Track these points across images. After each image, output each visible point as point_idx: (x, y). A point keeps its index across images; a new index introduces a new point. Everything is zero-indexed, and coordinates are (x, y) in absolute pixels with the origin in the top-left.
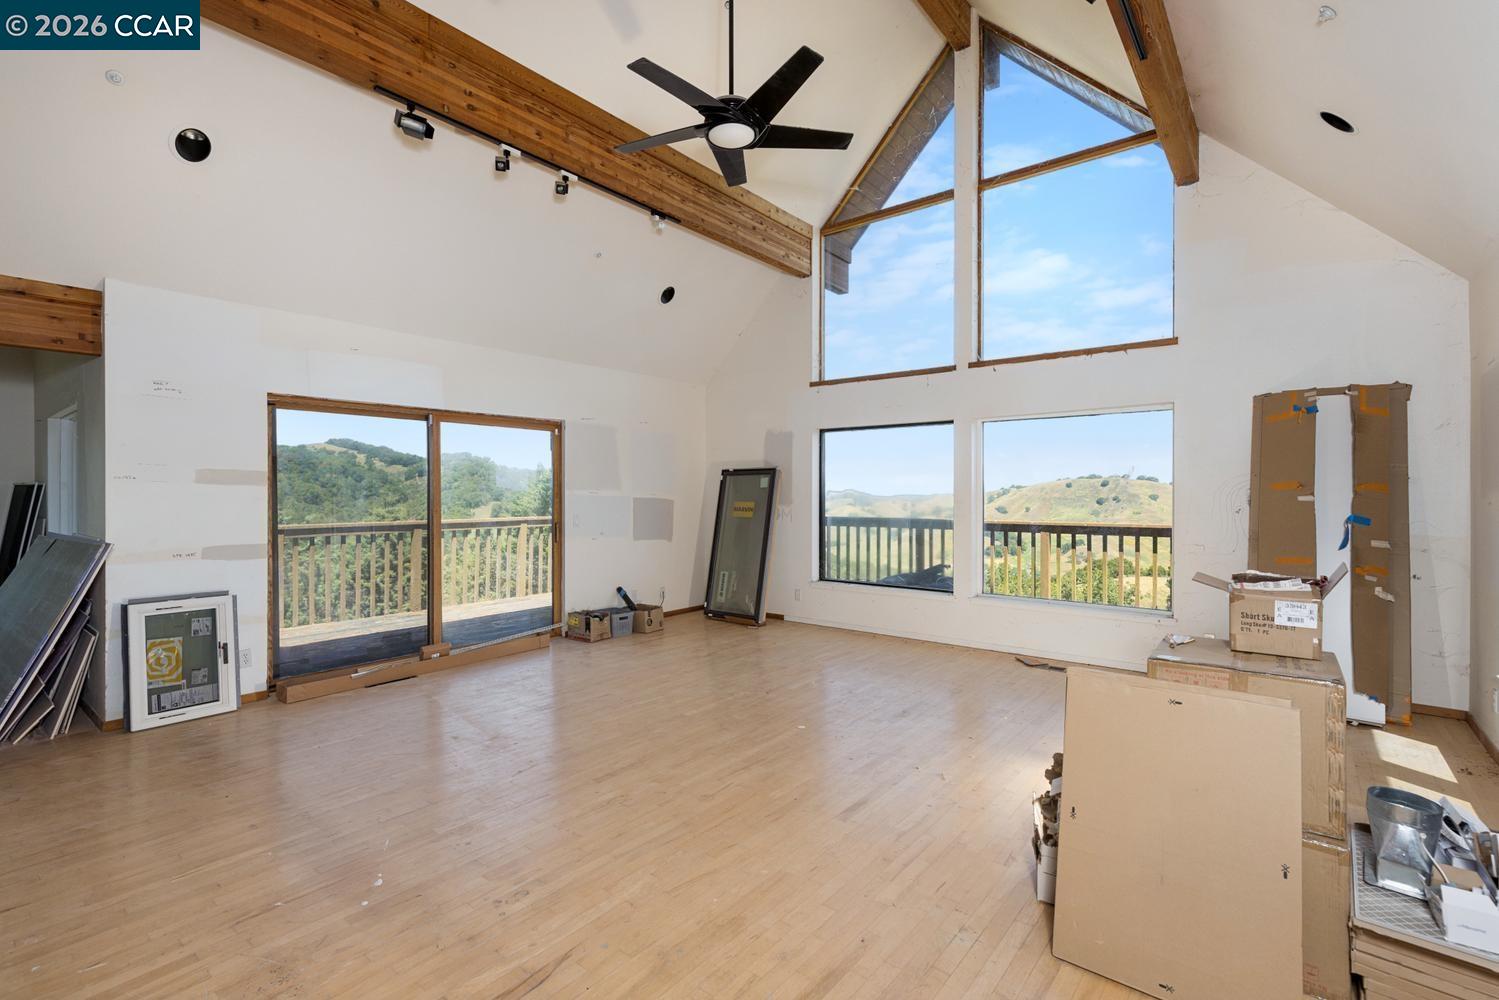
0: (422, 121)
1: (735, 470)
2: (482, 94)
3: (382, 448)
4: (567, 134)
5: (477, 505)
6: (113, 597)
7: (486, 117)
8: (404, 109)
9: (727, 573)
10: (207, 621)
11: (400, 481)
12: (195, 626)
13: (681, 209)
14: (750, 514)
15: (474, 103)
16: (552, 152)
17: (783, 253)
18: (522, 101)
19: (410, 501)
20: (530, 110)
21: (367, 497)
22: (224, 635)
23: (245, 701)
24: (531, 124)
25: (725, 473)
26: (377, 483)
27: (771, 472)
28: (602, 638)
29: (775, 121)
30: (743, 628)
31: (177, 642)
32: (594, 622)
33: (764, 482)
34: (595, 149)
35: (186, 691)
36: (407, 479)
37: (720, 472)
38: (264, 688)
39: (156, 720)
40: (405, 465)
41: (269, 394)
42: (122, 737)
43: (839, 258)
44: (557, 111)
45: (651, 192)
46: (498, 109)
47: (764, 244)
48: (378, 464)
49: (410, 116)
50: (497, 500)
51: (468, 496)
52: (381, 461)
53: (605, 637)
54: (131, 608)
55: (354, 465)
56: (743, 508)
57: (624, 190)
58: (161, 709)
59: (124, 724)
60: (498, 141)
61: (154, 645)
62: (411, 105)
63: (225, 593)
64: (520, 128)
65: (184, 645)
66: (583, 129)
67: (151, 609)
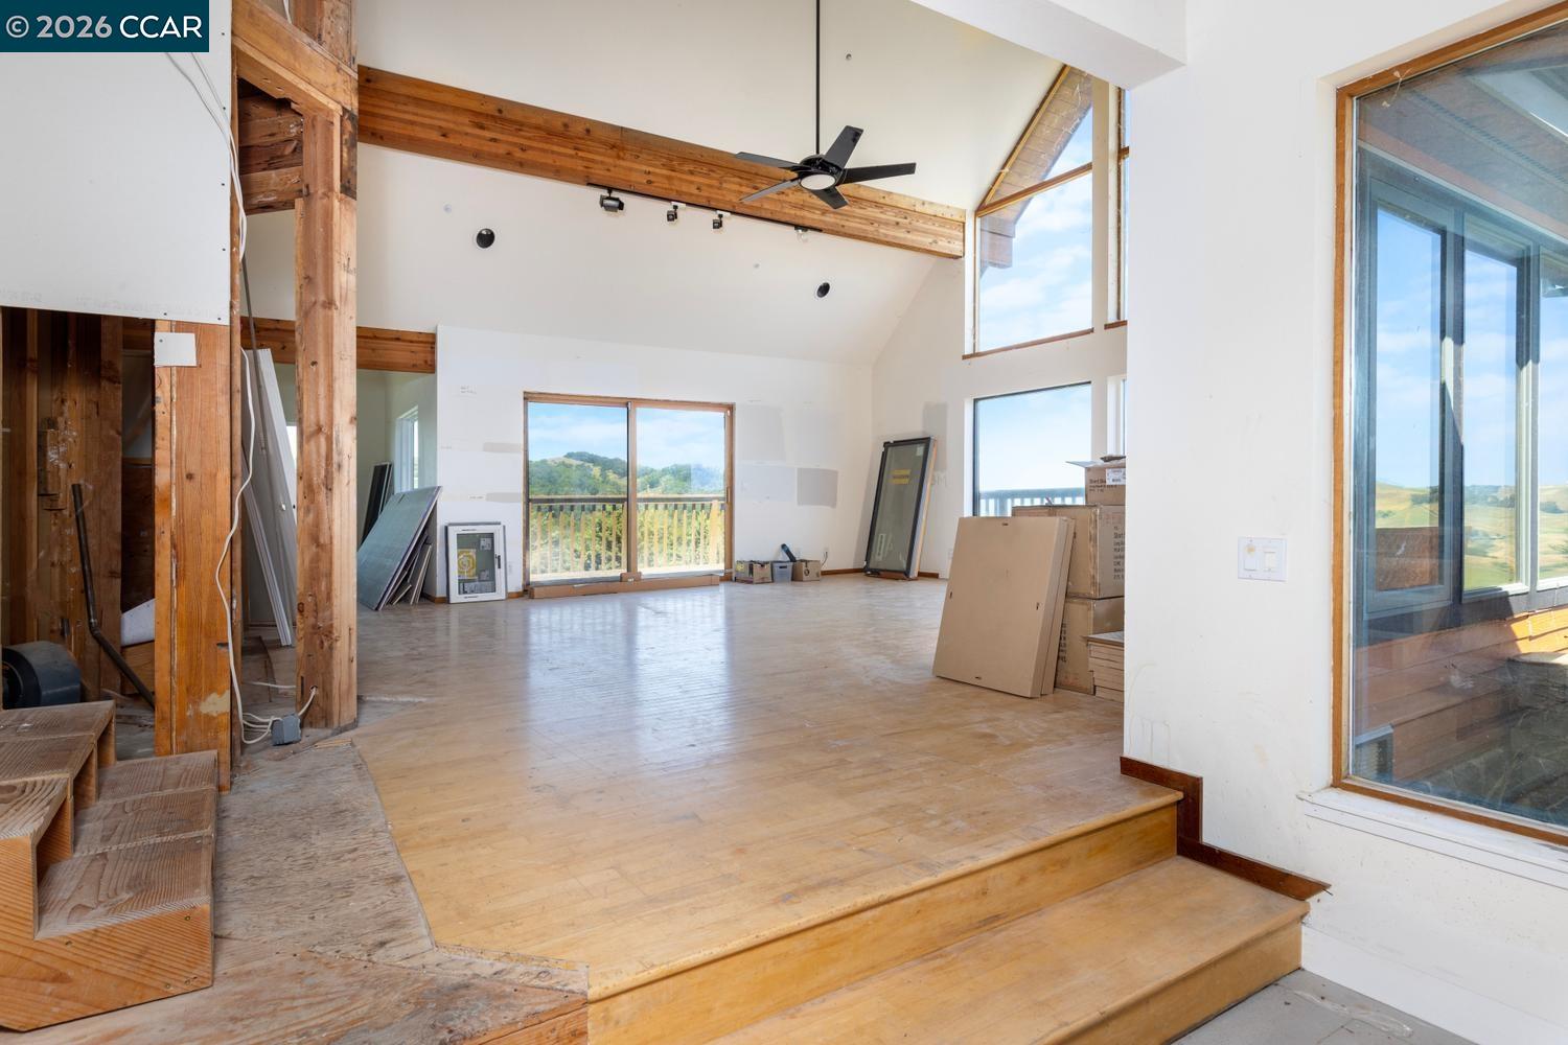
0: (617, 200)
2: (657, 171)
4: (721, 183)
6: (441, 521)
7: (660, 185)
8: (605, 193)
9: (884, 535)
10: (489, 540)
12: (482, 543)
13: (820, 221)
14: (906, 481)
15: (651, 178)
16: (709, 199)
17: (930, 240)
18: (686, 168)
20: (691, 173)
22: (499, 551)
23: (510, 596)
24: (692, 182)
27: (925, 441)
28: (763, 582)
29: (847, 166)
30: (895, 582)
31: (472, 552)
32: (756, 568)
33: (920, 450)
34: (744, 189)
35: (477, 583)
38: (521, 590)
39: (462, 598)
41: (525, 393)
42: (446, 606)
43: (1000, 234)
44: (714, 168)
45: (793, 212)
46: (669, 178)
47: (909, 236)
49: (609, 198)
53: (766, 580)
54: (450, 528)
56: (899, 476)
57: (769, 216)
58: (465, 592)
59: (446, 600)
60: (670, 200)
61: (462, 552)
62: (610, 190)
63: (499, 524)
64: (684, 188)
65: (477, 553)
66: (735, 176)
67: (460, 530)
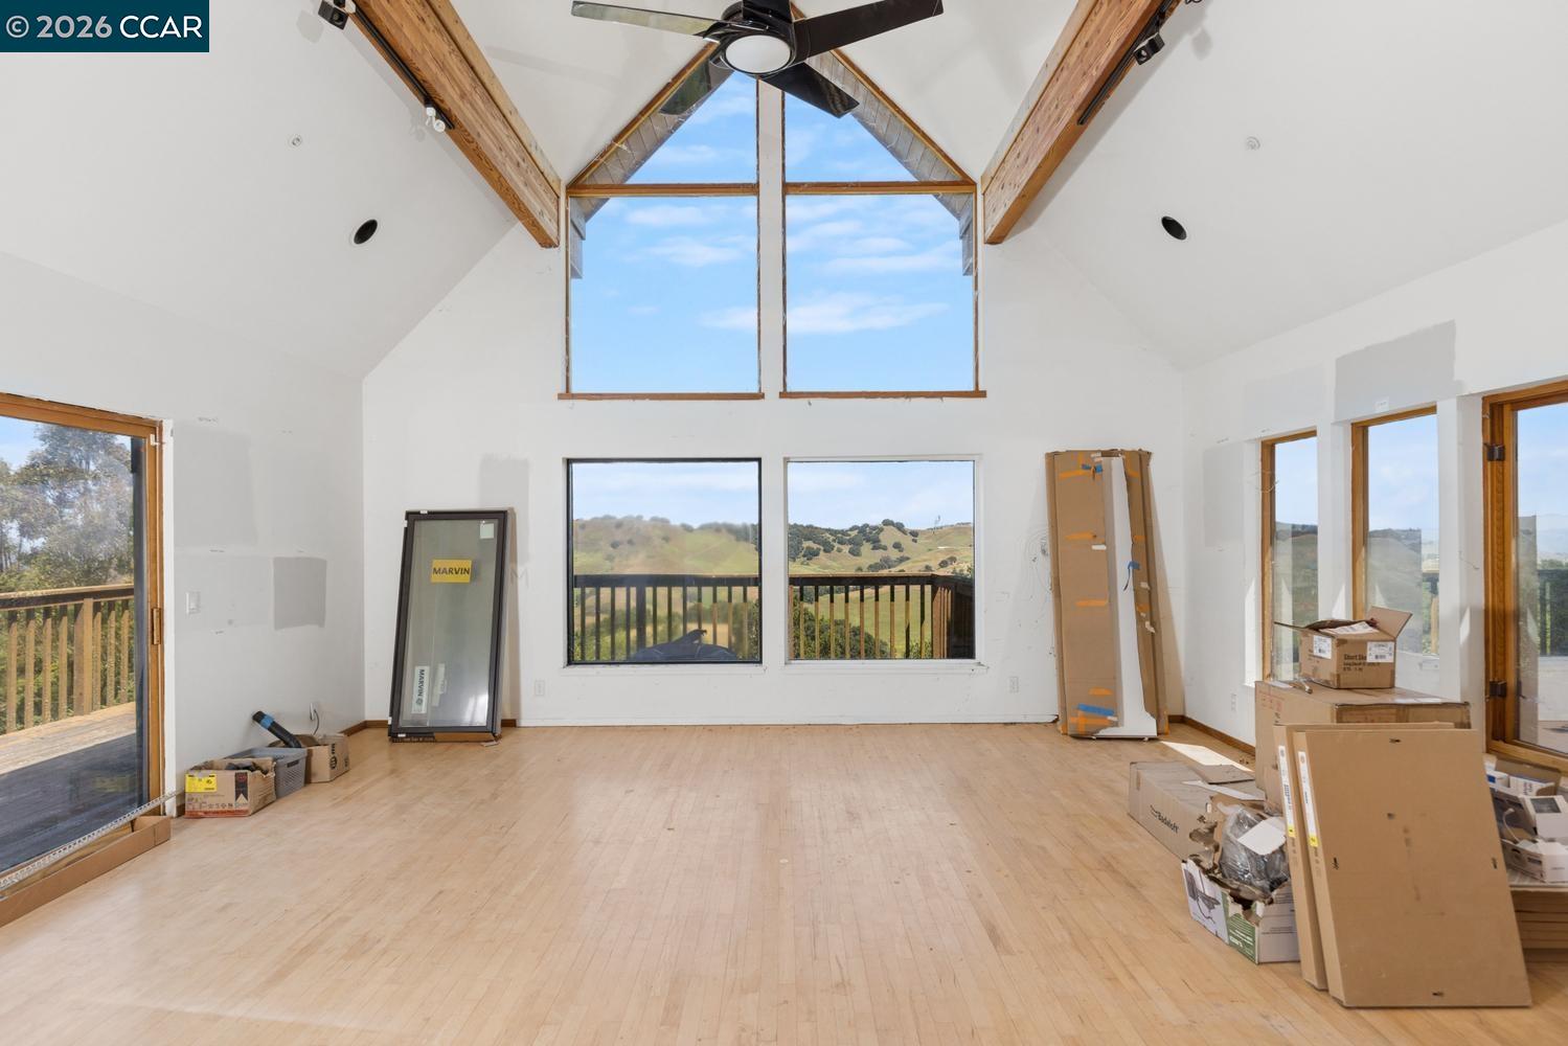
37: (404, 515)
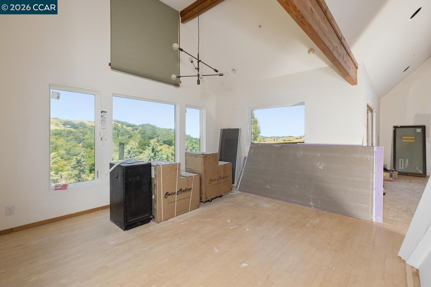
1: (401, 127)
3: (125, 122)
5: (152, 138)
9: (403, 160)
11: (130, 131)
19: (133, 137)
21: (121, 136)
25: (395, 127)
26: (124, 132)
36: (132, 131)
40: (132, 127)
48: (124, 127)
50: (158, 137)
51: (150, 136)
52: (125, 126)
55: (118, 127)
